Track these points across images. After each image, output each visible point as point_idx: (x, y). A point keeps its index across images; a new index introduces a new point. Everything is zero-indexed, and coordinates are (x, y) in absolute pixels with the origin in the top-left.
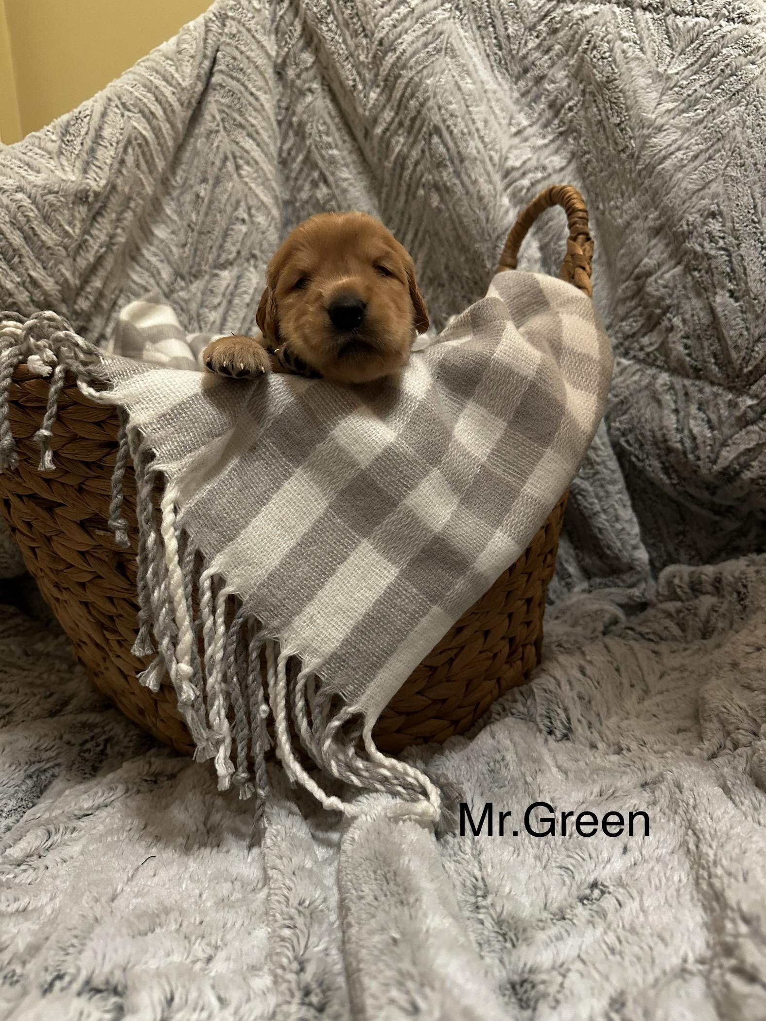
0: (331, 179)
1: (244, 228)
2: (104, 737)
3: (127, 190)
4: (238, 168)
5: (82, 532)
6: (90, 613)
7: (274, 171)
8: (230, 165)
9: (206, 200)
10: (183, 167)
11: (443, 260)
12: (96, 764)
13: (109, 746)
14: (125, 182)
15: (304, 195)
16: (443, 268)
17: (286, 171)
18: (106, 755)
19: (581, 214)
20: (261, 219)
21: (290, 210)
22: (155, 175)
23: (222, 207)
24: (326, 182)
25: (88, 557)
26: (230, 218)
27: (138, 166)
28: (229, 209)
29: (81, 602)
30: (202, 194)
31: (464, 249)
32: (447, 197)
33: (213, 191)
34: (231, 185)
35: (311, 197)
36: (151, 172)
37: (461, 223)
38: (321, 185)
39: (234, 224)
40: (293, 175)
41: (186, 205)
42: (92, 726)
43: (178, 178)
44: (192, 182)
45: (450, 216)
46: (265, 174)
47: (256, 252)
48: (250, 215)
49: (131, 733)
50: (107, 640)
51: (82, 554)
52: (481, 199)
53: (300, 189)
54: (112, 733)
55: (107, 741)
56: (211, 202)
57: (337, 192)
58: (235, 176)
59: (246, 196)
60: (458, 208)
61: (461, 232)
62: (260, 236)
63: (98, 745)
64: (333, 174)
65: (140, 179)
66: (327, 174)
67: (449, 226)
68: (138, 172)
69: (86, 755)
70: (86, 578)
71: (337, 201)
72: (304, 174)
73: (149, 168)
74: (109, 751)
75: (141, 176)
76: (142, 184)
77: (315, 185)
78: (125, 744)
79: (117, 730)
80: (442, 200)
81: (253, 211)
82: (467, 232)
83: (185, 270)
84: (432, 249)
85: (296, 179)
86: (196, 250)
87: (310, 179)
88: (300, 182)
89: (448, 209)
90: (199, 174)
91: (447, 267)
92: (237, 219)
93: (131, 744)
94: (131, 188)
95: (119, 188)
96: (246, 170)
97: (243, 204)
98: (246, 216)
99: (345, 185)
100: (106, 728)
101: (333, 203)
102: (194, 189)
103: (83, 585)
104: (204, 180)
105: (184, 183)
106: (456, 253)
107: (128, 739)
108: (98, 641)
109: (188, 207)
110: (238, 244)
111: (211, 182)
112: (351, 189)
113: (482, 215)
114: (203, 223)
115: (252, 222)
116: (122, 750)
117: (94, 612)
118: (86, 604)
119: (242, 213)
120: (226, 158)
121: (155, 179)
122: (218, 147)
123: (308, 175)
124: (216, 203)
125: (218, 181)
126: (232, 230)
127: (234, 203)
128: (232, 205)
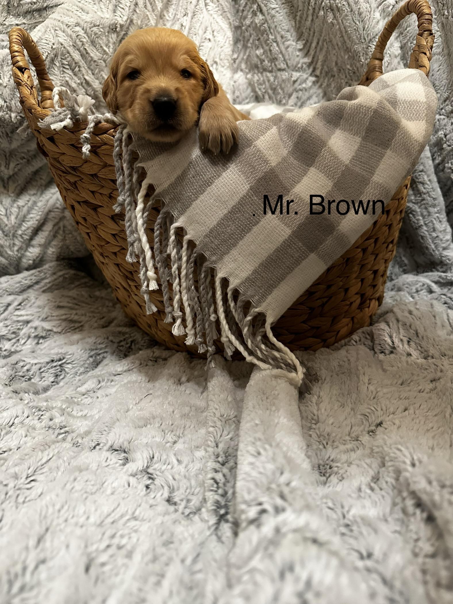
0: (264, 9)
1: (210, 45)
2: (130, 340)
3: (139, 22)
5: (113, 222)
6: (120, 270)
7: (229, 6)
8: (201, 3)
9: (187, 28)
10: (173, 6)
11: (334, 59)
12: (127, 353)
13: (133, 344)
14: (138, 18)
15: (248, 22)
16: (334, 64)
17: (237, 6)
18: (132, 349)
19: (427, 17)
20: (220, 38)
21: (239, 32)
22: (156, 12)
23: (197, 31)
24: (261, 11)
25: (117, 237)
26: (202, 39)
27: (145, 7)
28: (201, 32)
29: (115, 264)
30: (185, 23)
31: (348, 50)
32: (338, 15)
33: (191, 22)
34: (202, 16)
35: (252, 22)
36: (153, 11)
37: (346, 32)
38: (258, 13)
39: (203, 42)
40: (241, 8)
42: (124, 334)
43: (170, 14)
44: (178, 17)
45: (340, 28)
46: (223, 8)
47: (217, 60)
48: (214, 36)
49: (145, 339)
50: (130, 285)
51: (114, 235)
52: (360, 14)
53: (245, 18)
54: (135, 338)
55: (132, 342)
56: (190, 28)
57: (268, 18)
58: (204, 10)
59: (211, 24)
60: (345, 22)
61: (346, 38)
62: (220, 49)
63: (127, 344)
64: (266, 6)
65: (147, 16)
66: (262, 5)
67: (339, 35)
68: (146, 11)
69: (121, 348)
70: (116, 249)
71: (268, 23)
72: (248, 7)
73: (152, 7)
74: (133, 347)
75: (148, 13)
76: (148, 19)
77: (254, 14)
78: (142, 344)
79: (138, 336)
80: (335, 17)
81: (215, 33)
82: (349, 38)
84: (328, 52)
85: (243, 11)
87: (252, 10)
88: (245, 13)
89: (338, 23)
90: (183, 10)
91: (336, 64)
92: (206, 39)
93: (145, 344)
94: (141, 22)
95: (135, 22)
96: (211, 6)
97: (209, 28)
98: (211, 37)
99: (273, 12)
100: (132, 335)
101: (266, 25)
102: (180, 21)
103: (115, 254)
104: (186, 14)
105: (174, 17)
106: (342, 54)
107: (143, 341)
108: (125, 286)
110: (206, 55)
111: (190, 15)
112: (277, 15)
113: (360, 25)
115: (215, 41)
116: (140, 347)
117: (122, 269)
118: (118, 265)
119: (209, 35)
121: (156, 15)
123: (251, 8)
124: (193, 29)
125: (194, 15)
126: (202, 46)
127: (204, 29)
128: (202, 29)
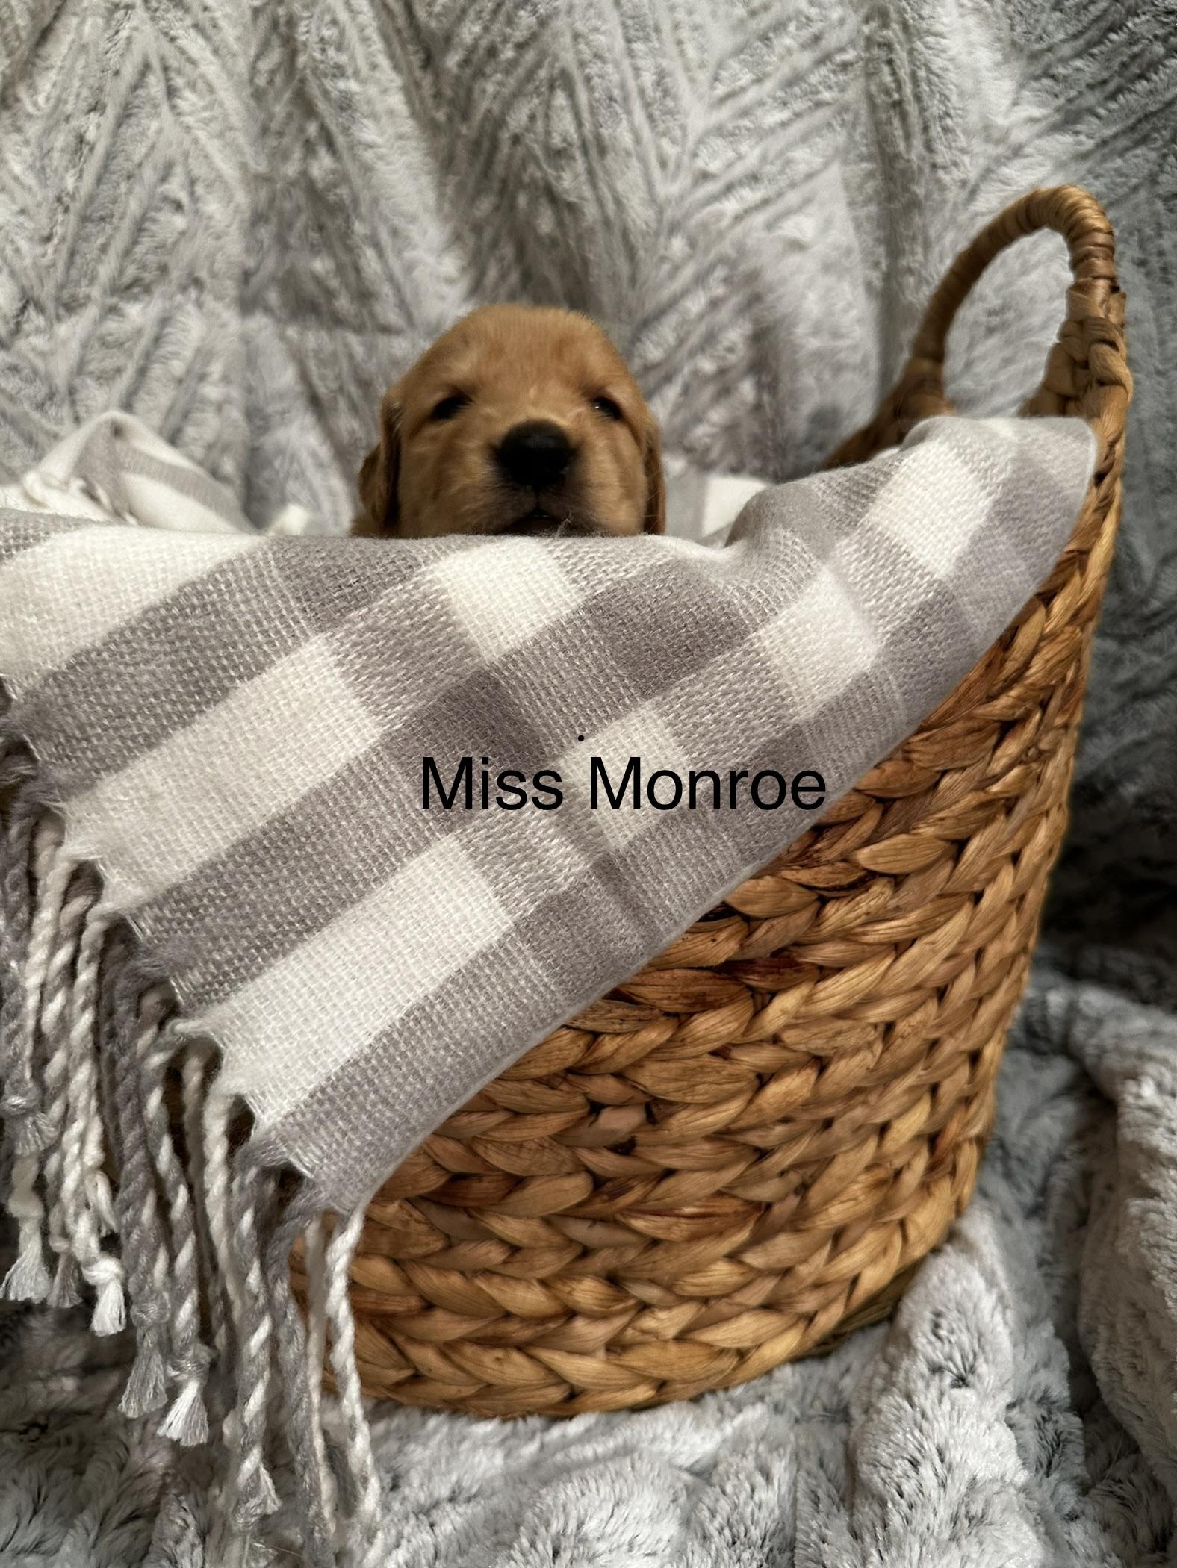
0: (340, 140)
1: (179, 222)
4: (171, 92)
7: (241, 109)
8: (155, 85)
9: (100, 150)
20: (213, 206)
23: (134, 168)
24: (331, 145)
26: (151, 196)
28: (149, 174)
30: (91, 136)
33: (115, 133)
34: (154, 125)
35: (302, 174)
38: (322, 151)
39: (159, 209)
41: (56, 155)
43: (40, 99)
44: (69, 108)
46: (226, 116)
47: (203, 274)
48: (194, 197)
53: (284, 156)
56: (110, 156)
57: (353, 169)
58: (165, 108)
59: (186, 156)
62: (211, 242)
64: (346, 131)
66: (334, 129)
71: (351, 187)
72: (292, 128)
77: (309, 148)
81: (200, 189)
83: (46, 293)
86: (72, 254)
87: (301, 136)
90: (85, 93)
92: (167, 200)
96: (188, 100)
97: (178, 170)
98: (183, 196)
99: (369, 156)
101: (343, 191)
102: (74, 123)
104: (96, 107)
105: (55, 107)
109: (57, 159)
111: (111, 112)
114: (91, 198)
115: (197, 211)
119: (175, 187)
120: (146, 68)
122: (129, 40)
123: (300, 129)
124: (121, 159)
125: (126, 115)
126: (154, 221)
127: (160, 166)
128: (155, 169)
